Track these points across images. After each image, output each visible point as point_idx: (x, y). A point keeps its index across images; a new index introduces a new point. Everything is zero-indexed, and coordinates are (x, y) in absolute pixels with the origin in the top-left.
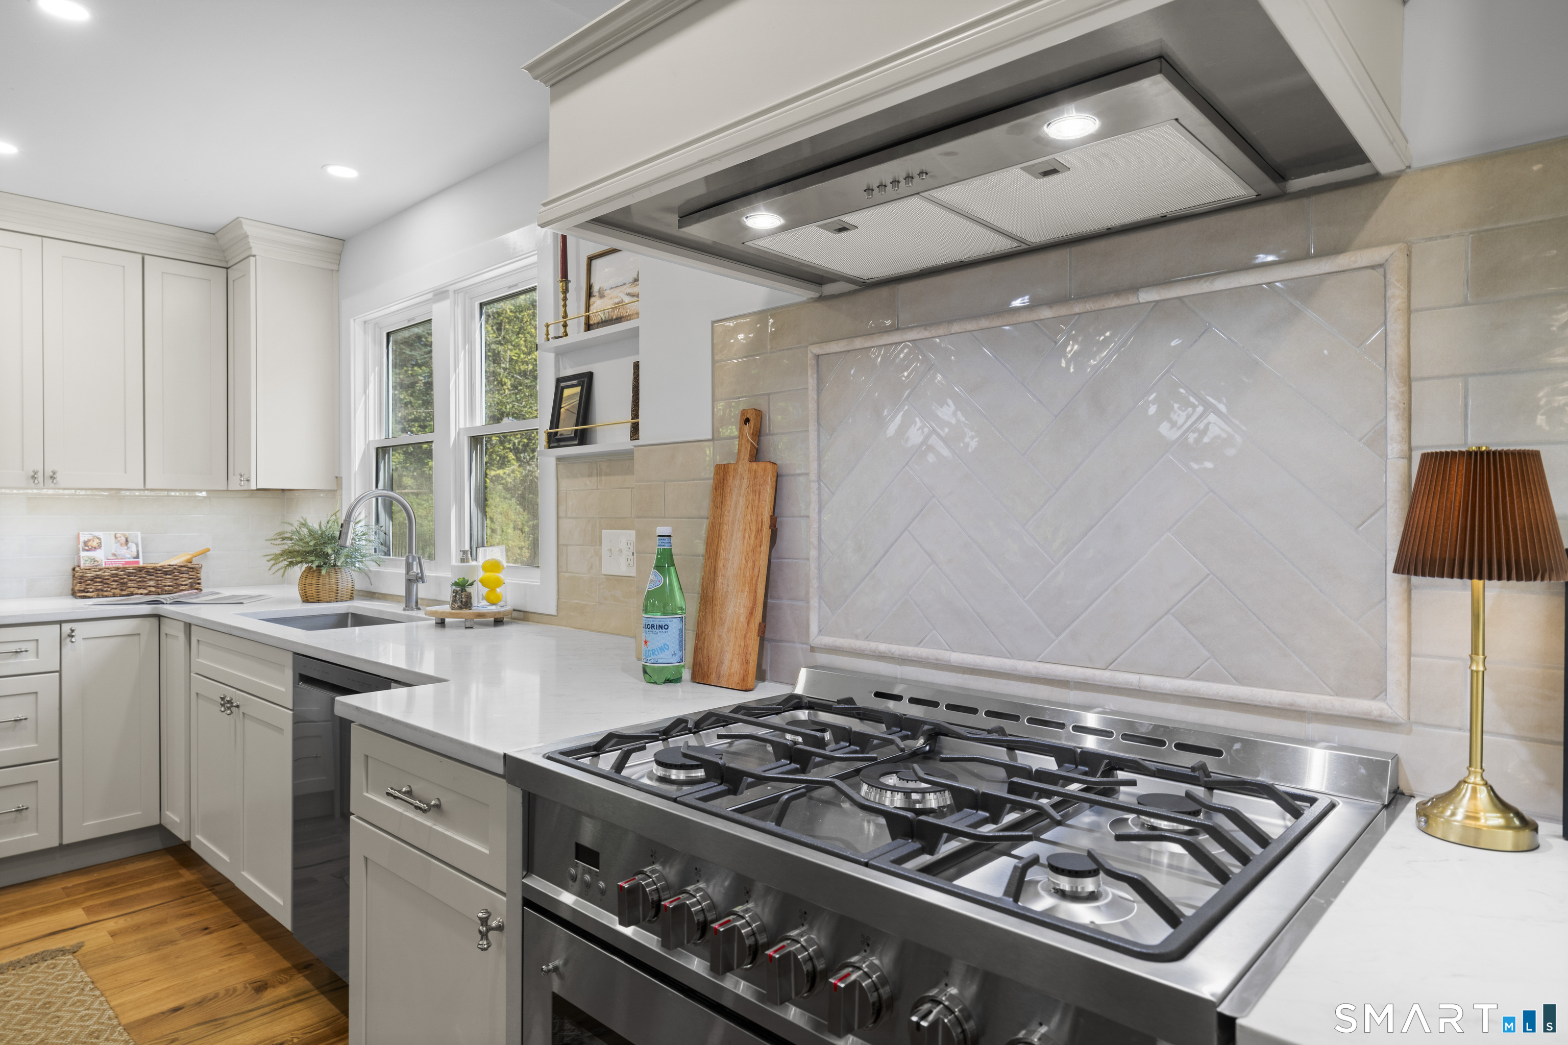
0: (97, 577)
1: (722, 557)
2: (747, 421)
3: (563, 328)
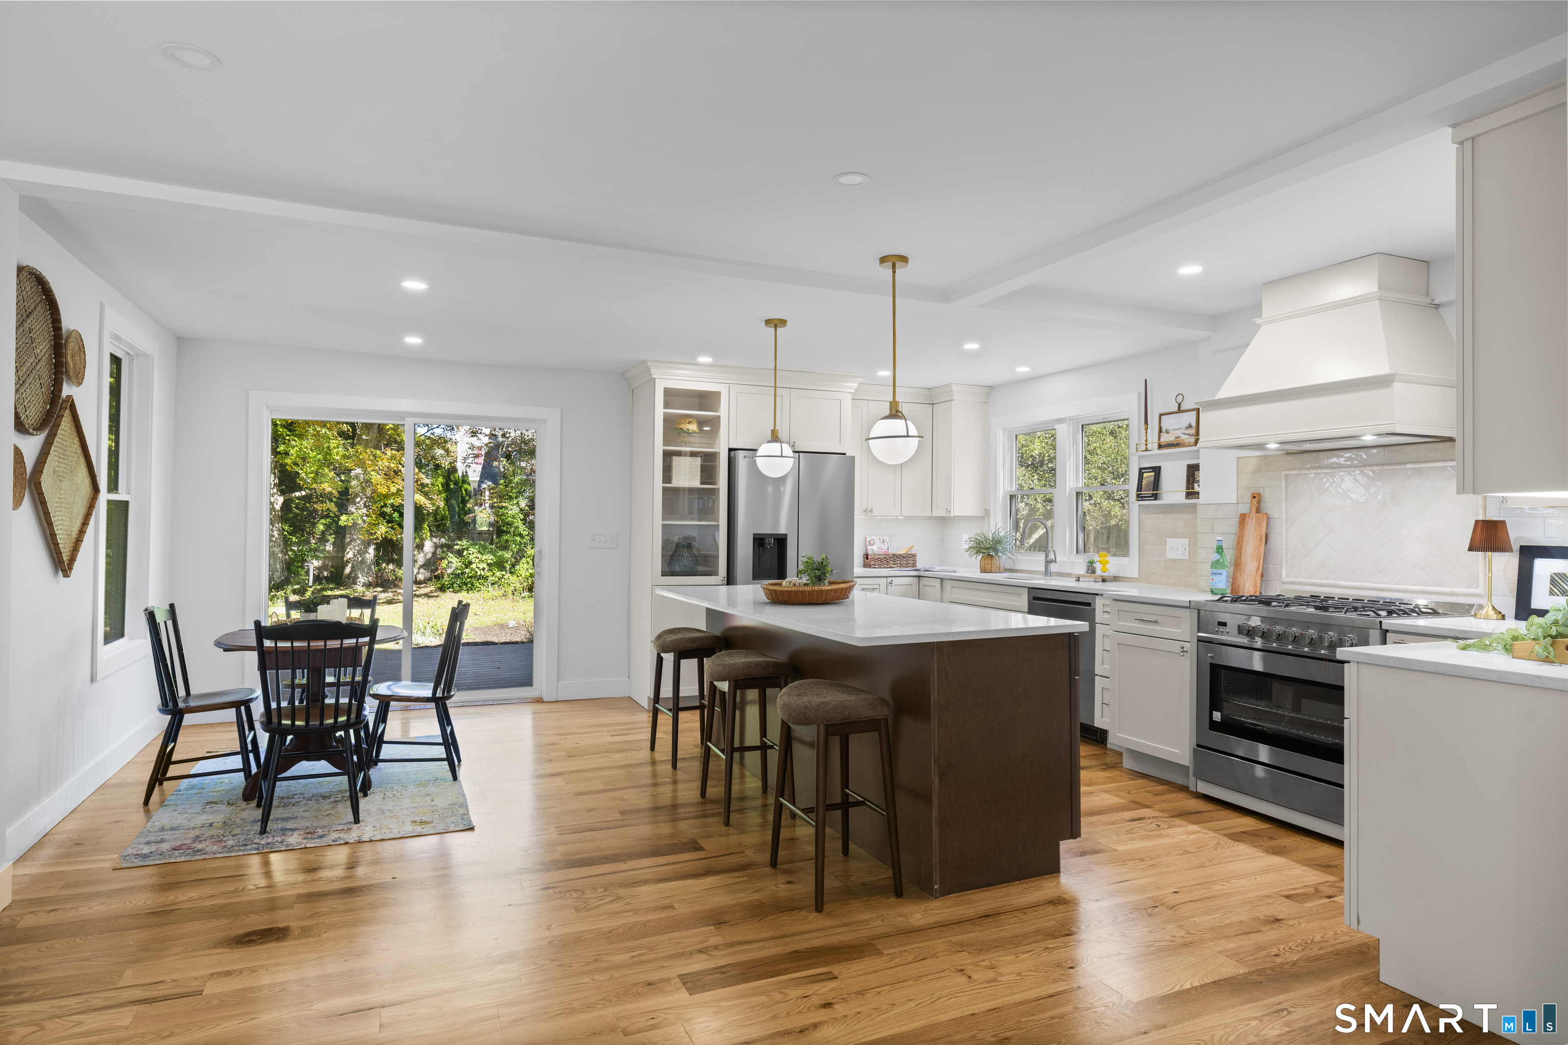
0: (879, 558)
1: (1244, 549)
2: (1254, 497)
3: (1145, 446)
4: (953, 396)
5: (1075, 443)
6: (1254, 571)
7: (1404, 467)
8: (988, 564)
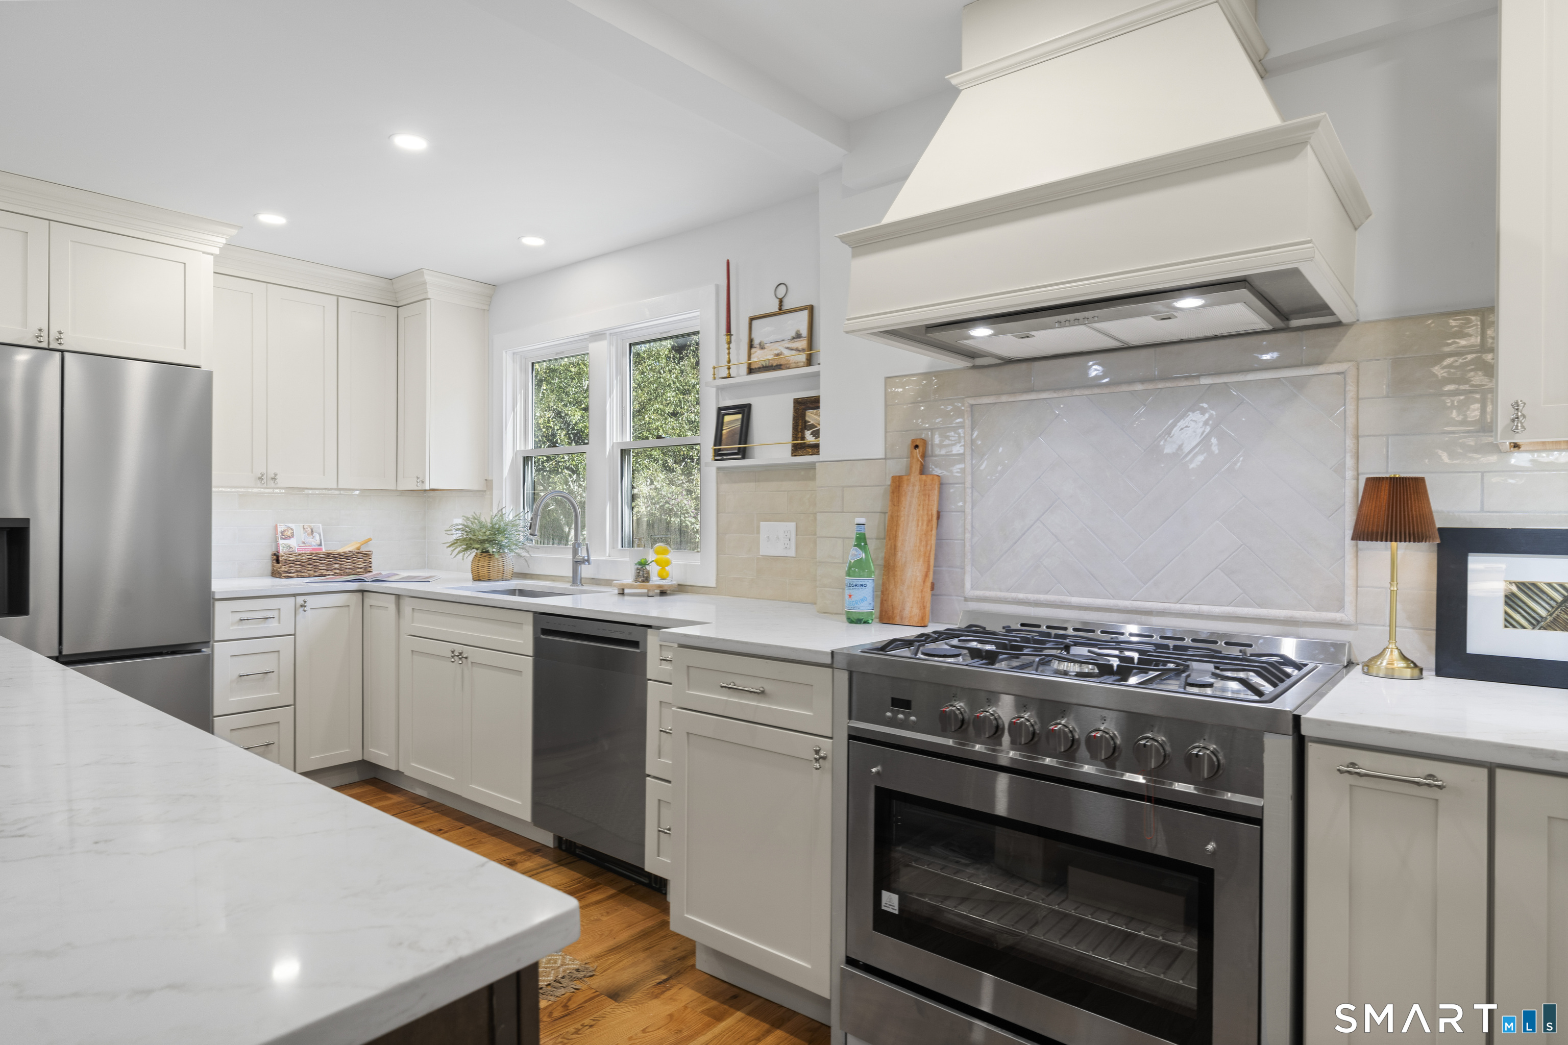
0: (297, 560)
1: (900, 538)
2: (916, 447)
3: (727, 372)
4: (427, 292)
5: (620, 371)
6: (920, 579)
7: (1196, 382)
8: (483, 566)
